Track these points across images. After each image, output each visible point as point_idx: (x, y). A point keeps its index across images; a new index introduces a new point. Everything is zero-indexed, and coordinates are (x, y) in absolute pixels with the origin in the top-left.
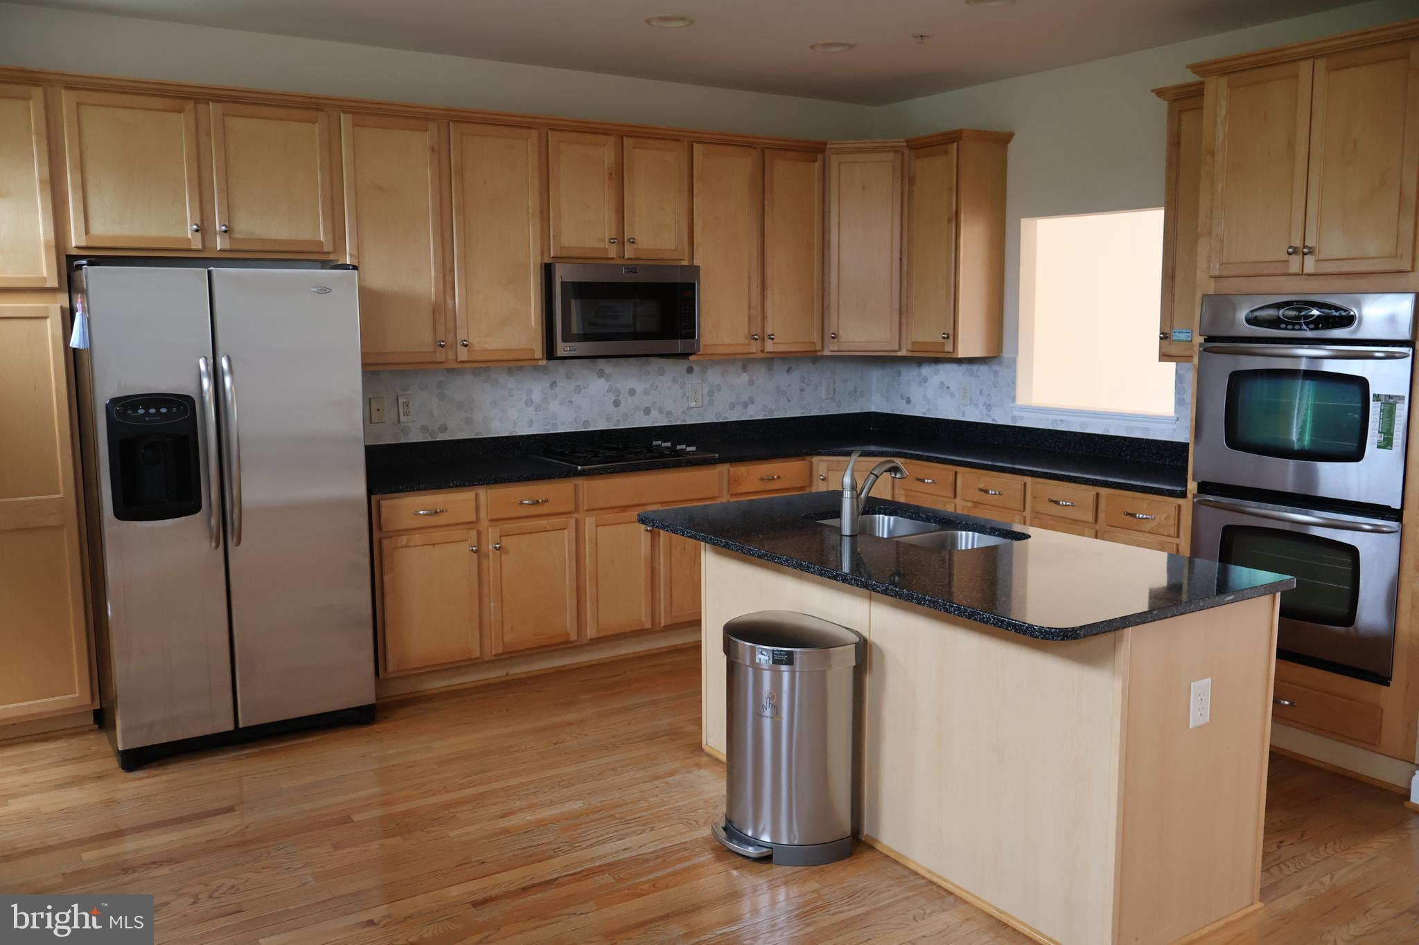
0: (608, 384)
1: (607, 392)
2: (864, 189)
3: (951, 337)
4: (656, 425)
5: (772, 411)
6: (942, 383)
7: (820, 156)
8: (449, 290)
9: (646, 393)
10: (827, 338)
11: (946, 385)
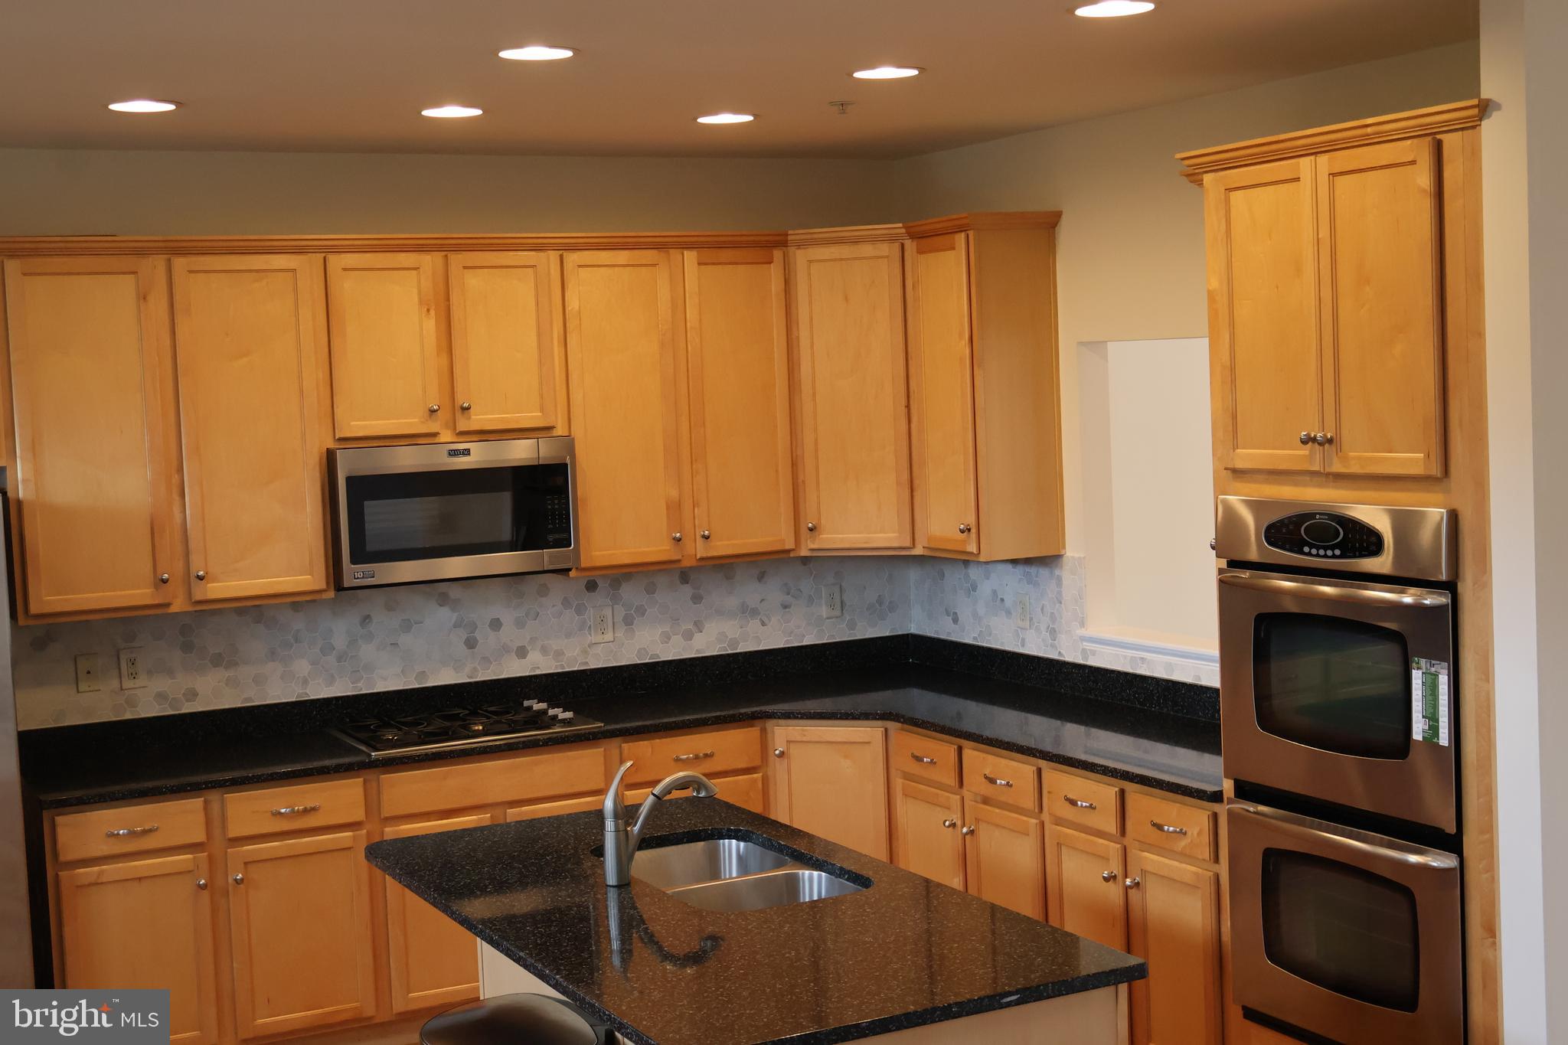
0: (456, 614)
1: (455, 626)
2: (846, 299)
3: (974, 530)
4: (538, 672)
5: (734, 642)
6: (995, 592)
7: (777, 254)
8: (176, 498)
9: (520, 624)
10: (804, 531)
11: (999, 597)
